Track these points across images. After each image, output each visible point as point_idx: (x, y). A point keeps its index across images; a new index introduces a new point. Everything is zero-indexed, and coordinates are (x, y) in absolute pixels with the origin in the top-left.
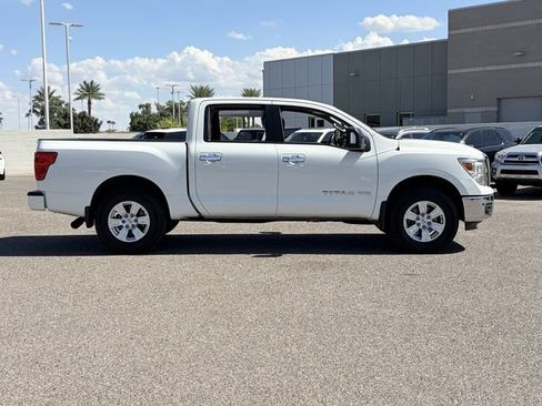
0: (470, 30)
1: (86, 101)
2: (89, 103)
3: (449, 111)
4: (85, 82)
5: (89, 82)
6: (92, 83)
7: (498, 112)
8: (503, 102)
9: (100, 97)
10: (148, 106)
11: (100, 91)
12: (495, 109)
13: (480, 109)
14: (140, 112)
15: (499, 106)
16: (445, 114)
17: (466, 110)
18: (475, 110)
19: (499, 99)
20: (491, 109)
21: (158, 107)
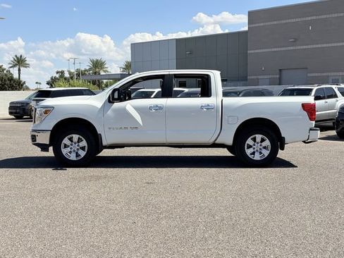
0: (262, 24)
1: (17, 68)
2: (19, 70)
3: (248, 77)
4: (16, 56)
5: (19, 56)
6: (21, 56)
7: (280, 78)
8: (284, 72)
9: (27, 66)
10: (62, 72)
11: (27, 62)
12: (278, 76)
13: (268, 77)
14: (57, 76)
15: (280, 74)
16: (246, 80)
17: (259, 77)
18: (266, 77)
19: (280, 70)
20: (275, 76)
21: (70, 73)
